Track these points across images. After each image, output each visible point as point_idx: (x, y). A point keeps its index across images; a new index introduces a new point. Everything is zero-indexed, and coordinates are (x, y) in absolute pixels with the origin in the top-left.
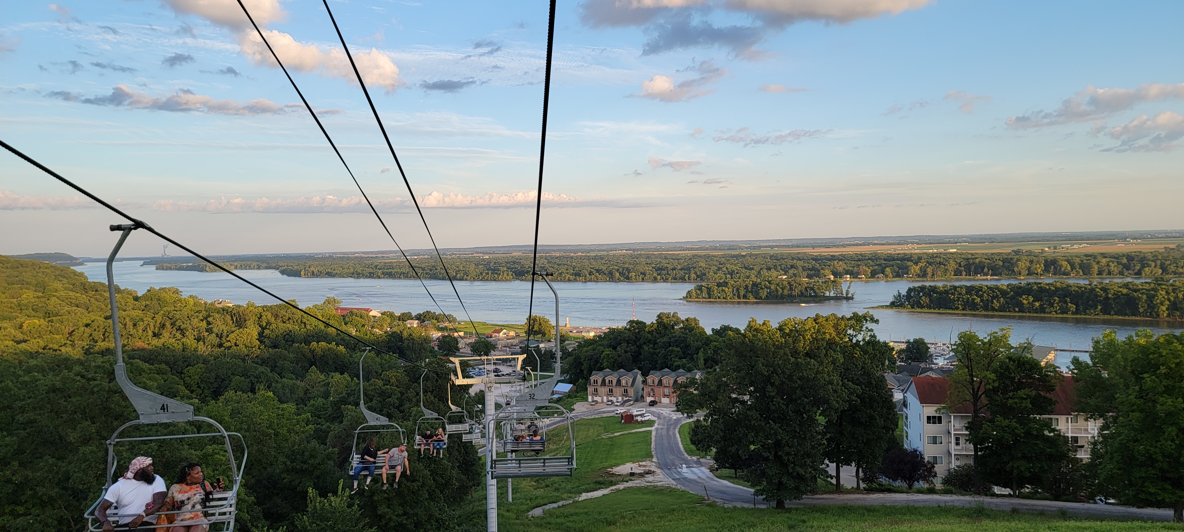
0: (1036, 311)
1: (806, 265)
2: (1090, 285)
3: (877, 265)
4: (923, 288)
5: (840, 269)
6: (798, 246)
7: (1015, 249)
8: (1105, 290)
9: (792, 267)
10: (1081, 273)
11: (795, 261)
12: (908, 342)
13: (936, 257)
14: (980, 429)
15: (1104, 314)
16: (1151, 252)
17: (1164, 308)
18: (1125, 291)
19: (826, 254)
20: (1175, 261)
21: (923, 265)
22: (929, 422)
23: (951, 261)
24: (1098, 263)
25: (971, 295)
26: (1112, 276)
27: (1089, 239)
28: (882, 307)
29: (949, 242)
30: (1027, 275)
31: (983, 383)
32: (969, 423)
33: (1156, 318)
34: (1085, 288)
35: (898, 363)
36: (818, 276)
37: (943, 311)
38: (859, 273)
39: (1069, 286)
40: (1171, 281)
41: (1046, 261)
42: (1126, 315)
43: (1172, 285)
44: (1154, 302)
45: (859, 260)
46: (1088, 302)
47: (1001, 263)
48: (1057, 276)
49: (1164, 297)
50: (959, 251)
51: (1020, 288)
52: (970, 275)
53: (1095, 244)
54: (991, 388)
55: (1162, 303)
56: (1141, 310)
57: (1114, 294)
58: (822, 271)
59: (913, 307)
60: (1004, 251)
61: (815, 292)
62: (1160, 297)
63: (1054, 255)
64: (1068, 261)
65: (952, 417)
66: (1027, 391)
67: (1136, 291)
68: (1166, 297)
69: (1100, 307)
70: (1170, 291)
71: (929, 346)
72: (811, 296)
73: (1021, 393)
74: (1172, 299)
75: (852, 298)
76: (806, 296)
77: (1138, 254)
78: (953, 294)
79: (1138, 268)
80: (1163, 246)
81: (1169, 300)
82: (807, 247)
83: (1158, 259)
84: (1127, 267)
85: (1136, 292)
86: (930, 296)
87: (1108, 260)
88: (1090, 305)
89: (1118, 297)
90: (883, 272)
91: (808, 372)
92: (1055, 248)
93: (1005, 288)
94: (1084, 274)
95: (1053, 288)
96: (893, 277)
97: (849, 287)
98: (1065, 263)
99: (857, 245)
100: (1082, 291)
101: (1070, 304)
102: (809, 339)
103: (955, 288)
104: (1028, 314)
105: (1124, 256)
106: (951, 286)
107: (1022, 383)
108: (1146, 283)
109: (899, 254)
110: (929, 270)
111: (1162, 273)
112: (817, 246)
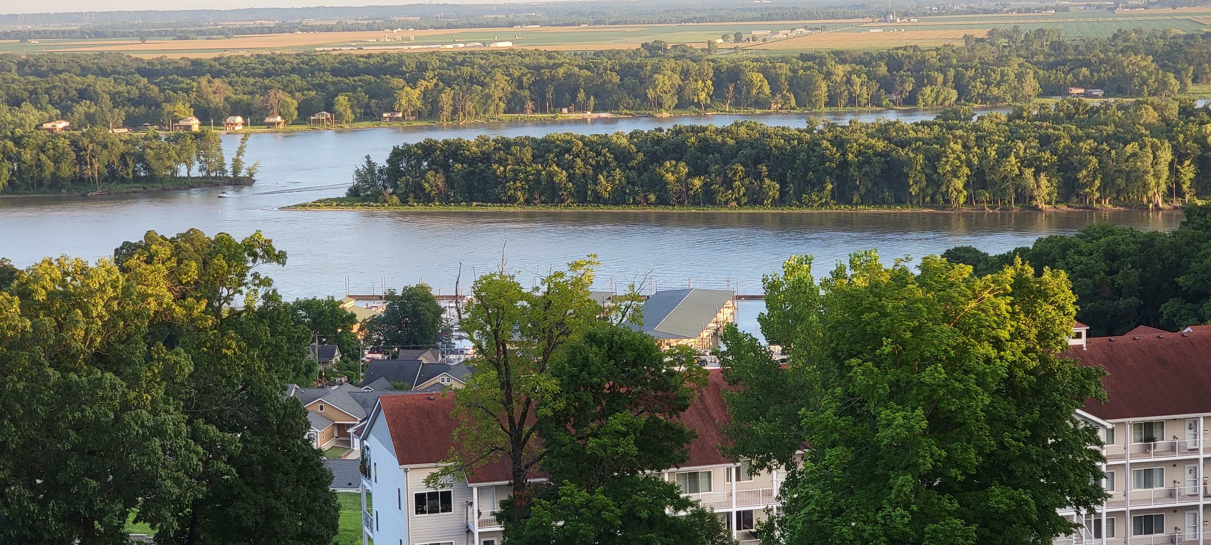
0: (695, 201)
1: (122, 88)
2: (810, 131)
3: (315, 87)
4: (428, 149)
5: (217, 100)
6: (98, 34)
7: (650, 40)
8: (839, 143)
9: (83, 94)
10: (793, 103)
11: (91, 78)
12: (390, 297)
13: (462, 63)
14: (528, 517)
15: (838, 203)
16: (937, 49)
17: (959, 184)
18: (880, 145)
19: (176, 57)
20: (984, 69)
21: (431, 85)
22: (420, 510)
23: (499, 74)
24: (828, 75)
25: (546, 163)
26: (857, 109)
27: (810, 15)
28: (327, 203)
29: (495, 24)
30: (677, 107)
31: (533, 406)
32: (503, 504)
33: (944, 208)
34: (800, 140)
35: (368, 356)
36: (156, 119)
37: (479, 210)
38: (265, 111)
39: (765, 135)
40: (975, 118)
41: (717, 71)
42: (883, 202)
43: (976, 128)
44: (940, 171)
45: (267, 74)
46: (806, 175)
47: (616, 79)
48: (742, 111)
49: (958, 158)
50: (518, 48)
51: (658, 141)
52: (543, 110)
53: (824, 28)
54: (550, 413)
55: (955, 173)
56: (914, 190)
57: (860, 153)
58: (168, 107)
59: (404, 201)
60: (624, 47)
61: (147, 168)
62: (953, 156)
63: (735, 56)
64: (765, 71)
65: (475, 491)
66: (628, 415)
67: (903, 144)
68: (963, 157)
69: (830, 187)
70: (972, 143)
71: (443, 304)
72: (137, 179)
73: (616, 422)
74: (975, 161)
75: (249, 181)
76: (123, 180)
77: (911, 52)
78: (500, 162)
79: (909, 87)
80: (961, 34)
81: (969, 164)
82: (124, 35)
83: (951, 66)
84: (887, 86)
85: (903, 148)
86: (446, 168)
87: (848, 67)
88: (810, 182)
89: (868, 161)
90: (329, 107)
91: (96, 407)
92: (738, 38)
93: (624, 141)
94: (799, 104)
95: (731, 142)
96: (356, 120)
97: (240, 152)
98: (757, 77)
99: (261, 30)
100: (793, 147)
101: (767, 181)
102: (101, 317)
103: (507, 145)
104: (677, 210)
105: (881, 57)
106: (496, 141)
107: (619, 395)
108: (923, 124)
109: (369, 56)
110: (446, 99)
111: (958, 100)
112: (151, 34)
